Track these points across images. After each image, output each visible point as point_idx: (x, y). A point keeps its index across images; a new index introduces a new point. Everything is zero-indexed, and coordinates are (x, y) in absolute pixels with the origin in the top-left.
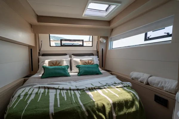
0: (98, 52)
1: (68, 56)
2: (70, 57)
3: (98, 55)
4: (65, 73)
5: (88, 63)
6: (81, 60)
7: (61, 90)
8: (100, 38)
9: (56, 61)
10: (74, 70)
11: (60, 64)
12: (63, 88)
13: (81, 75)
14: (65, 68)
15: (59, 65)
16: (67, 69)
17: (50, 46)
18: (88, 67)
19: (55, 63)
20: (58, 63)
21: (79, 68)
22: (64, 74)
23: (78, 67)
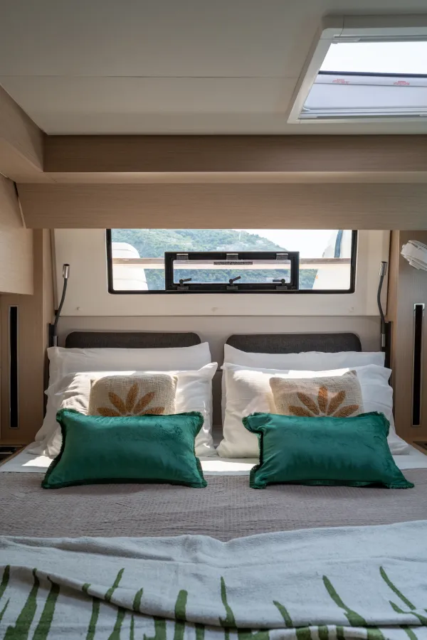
0: (387, 328)
1: (203, 350)
2: (218, 357)
3: (387, 349)
4: (173, 462)
5: (322, 401)
6: (274, 382)
7: (122, 610)
8: (403, 242)
9: (134, 385)
10: (231, 439)
11: (152, 405)
12: (140, 594)
13: (271, 483)
14: (177, 428)
15: (146, 408)
16: (187, 437)
17: (111, 291)
18: (317, 435)
19: (123, 398)
20: (141, 394)
21: (260, 432)
22: (169, 469)
23: (255, 424)
